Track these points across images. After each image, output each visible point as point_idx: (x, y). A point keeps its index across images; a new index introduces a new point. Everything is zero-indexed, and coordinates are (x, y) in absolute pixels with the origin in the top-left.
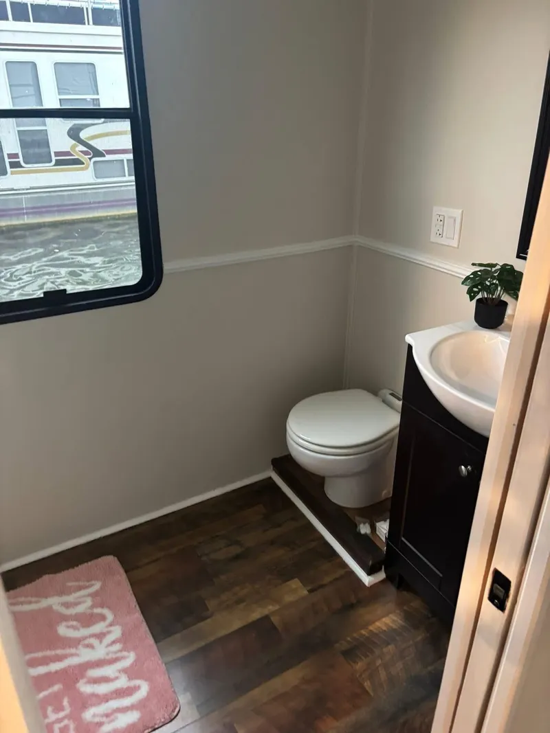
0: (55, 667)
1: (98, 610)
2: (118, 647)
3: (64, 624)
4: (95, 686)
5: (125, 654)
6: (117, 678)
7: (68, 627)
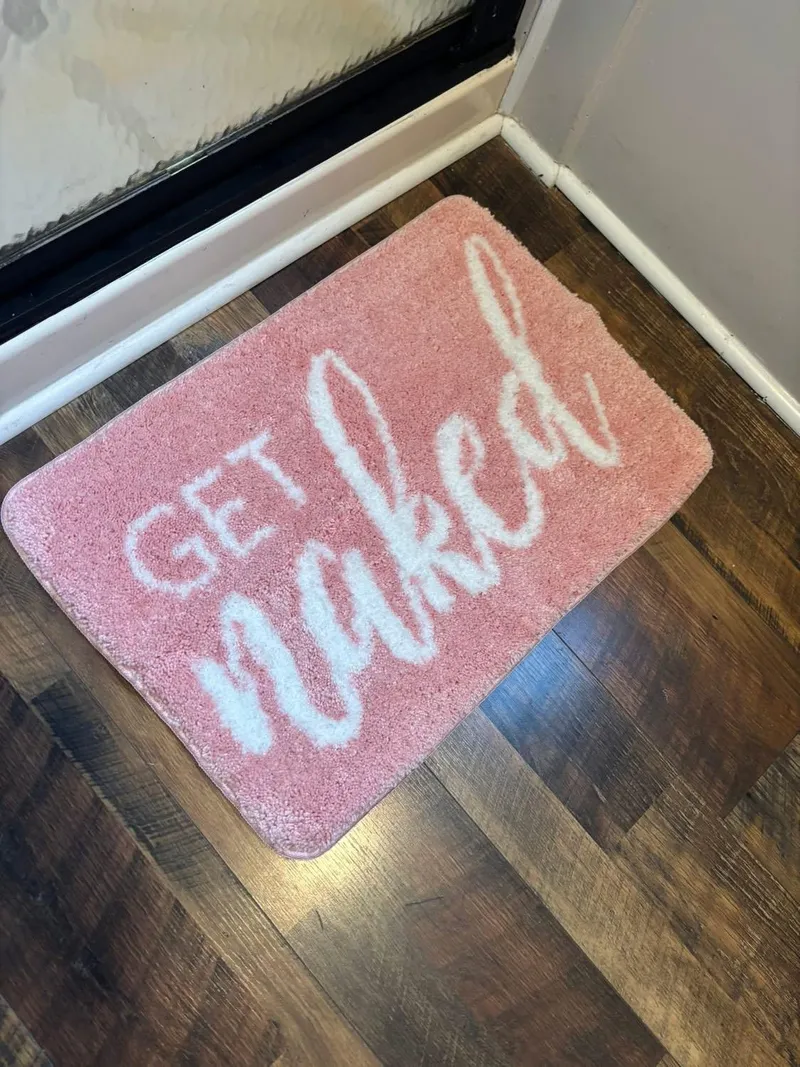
0: (349, 462)
1: (533, 496)
2: (442, 600)
3: (470, 427)
4: (322, 592)
5: (427, 630)
6: (355, 639)
7: (465, 441)
